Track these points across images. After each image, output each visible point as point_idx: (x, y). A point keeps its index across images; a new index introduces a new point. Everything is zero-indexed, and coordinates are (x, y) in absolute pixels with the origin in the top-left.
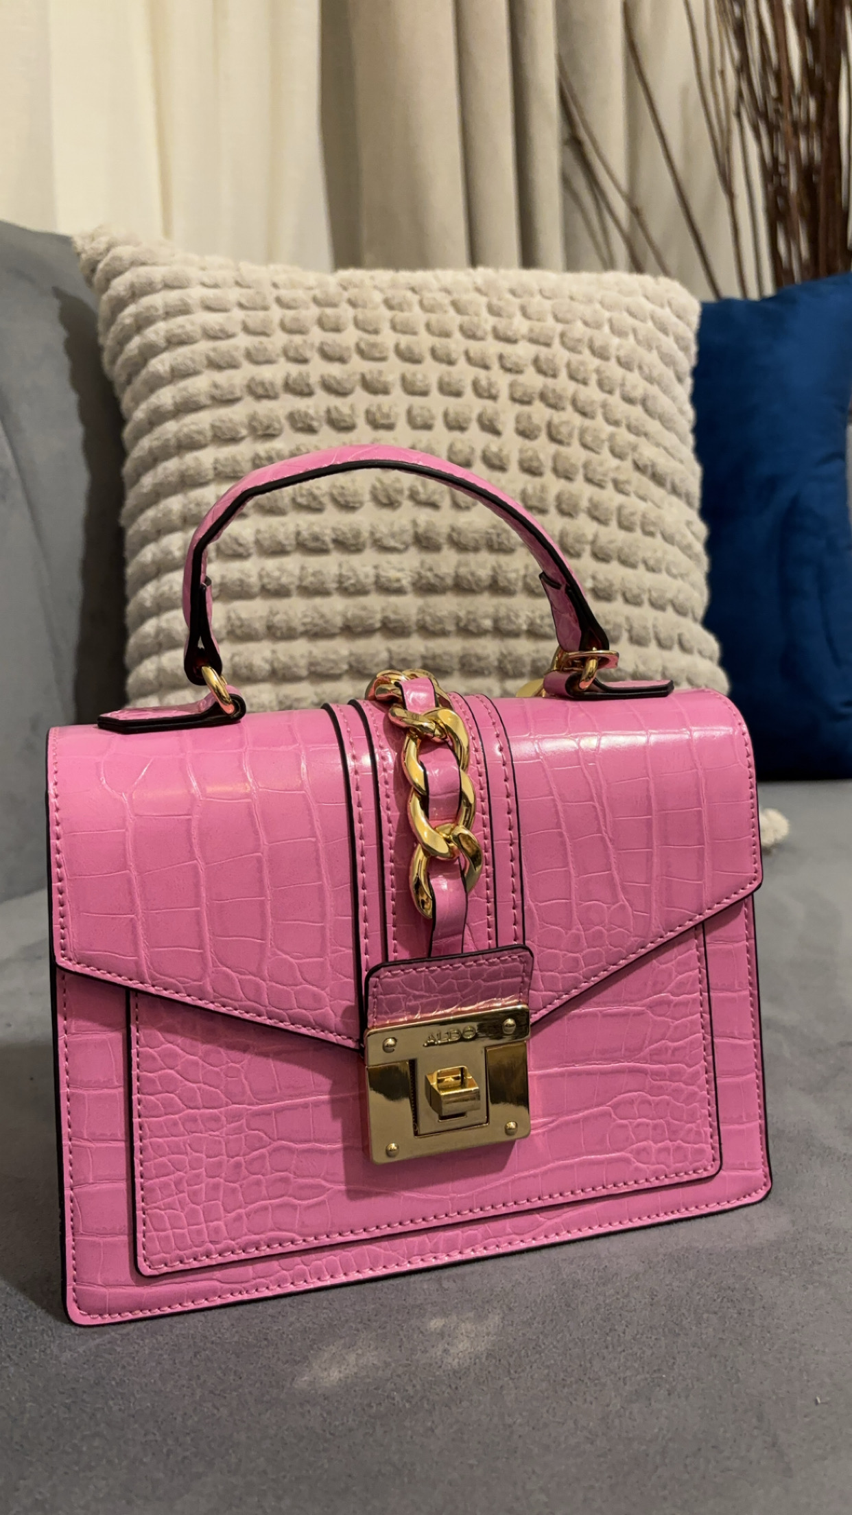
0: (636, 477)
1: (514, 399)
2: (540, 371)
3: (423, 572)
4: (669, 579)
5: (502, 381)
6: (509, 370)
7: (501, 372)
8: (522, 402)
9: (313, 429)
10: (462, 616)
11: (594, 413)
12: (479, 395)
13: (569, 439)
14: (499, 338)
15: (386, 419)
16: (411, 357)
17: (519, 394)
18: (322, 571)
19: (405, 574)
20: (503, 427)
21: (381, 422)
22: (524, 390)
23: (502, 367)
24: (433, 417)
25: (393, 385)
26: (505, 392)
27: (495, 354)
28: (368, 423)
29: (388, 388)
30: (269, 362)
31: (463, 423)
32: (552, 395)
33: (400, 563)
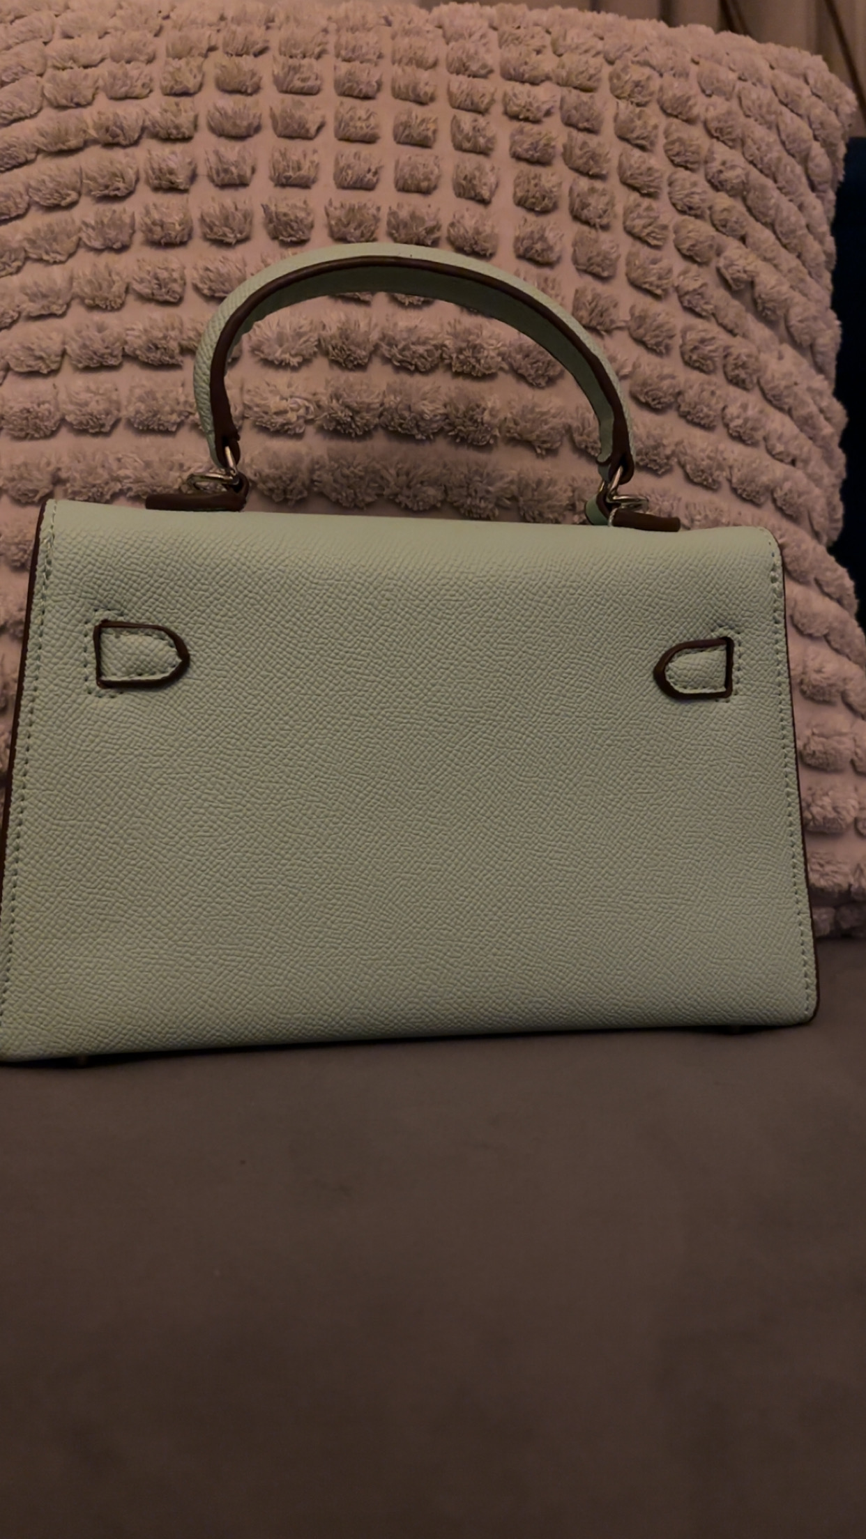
0: (718, 295)
1: (518, 157)
2: (569, 123)
3: (324, 400)
4: (767, 460)
5: (501, 131)
6: (514, 117)
7: (505, 118)
8: (530, 162)
9: (182, 187)
10: (390, 478)
11: (652, 190)
12: (459, 148)
13: (605, 221)
14: (508, 77)
15: (298, 173)
16: (356, 93)
17: (527, 150)
18: (159, 395)
19: (296, 403)
20: (492, 193)
21: (290, 177)
22: (534, 146)
23: (506, 113)
24: (376, 173)
25: (319, 129)
26: (502, 148)
27: (499, 96)
28: (271, 179)
29: (313, 130)
30: (136, 98)
31: (424, 184)
32: (581, 157)
33: (289, 386)
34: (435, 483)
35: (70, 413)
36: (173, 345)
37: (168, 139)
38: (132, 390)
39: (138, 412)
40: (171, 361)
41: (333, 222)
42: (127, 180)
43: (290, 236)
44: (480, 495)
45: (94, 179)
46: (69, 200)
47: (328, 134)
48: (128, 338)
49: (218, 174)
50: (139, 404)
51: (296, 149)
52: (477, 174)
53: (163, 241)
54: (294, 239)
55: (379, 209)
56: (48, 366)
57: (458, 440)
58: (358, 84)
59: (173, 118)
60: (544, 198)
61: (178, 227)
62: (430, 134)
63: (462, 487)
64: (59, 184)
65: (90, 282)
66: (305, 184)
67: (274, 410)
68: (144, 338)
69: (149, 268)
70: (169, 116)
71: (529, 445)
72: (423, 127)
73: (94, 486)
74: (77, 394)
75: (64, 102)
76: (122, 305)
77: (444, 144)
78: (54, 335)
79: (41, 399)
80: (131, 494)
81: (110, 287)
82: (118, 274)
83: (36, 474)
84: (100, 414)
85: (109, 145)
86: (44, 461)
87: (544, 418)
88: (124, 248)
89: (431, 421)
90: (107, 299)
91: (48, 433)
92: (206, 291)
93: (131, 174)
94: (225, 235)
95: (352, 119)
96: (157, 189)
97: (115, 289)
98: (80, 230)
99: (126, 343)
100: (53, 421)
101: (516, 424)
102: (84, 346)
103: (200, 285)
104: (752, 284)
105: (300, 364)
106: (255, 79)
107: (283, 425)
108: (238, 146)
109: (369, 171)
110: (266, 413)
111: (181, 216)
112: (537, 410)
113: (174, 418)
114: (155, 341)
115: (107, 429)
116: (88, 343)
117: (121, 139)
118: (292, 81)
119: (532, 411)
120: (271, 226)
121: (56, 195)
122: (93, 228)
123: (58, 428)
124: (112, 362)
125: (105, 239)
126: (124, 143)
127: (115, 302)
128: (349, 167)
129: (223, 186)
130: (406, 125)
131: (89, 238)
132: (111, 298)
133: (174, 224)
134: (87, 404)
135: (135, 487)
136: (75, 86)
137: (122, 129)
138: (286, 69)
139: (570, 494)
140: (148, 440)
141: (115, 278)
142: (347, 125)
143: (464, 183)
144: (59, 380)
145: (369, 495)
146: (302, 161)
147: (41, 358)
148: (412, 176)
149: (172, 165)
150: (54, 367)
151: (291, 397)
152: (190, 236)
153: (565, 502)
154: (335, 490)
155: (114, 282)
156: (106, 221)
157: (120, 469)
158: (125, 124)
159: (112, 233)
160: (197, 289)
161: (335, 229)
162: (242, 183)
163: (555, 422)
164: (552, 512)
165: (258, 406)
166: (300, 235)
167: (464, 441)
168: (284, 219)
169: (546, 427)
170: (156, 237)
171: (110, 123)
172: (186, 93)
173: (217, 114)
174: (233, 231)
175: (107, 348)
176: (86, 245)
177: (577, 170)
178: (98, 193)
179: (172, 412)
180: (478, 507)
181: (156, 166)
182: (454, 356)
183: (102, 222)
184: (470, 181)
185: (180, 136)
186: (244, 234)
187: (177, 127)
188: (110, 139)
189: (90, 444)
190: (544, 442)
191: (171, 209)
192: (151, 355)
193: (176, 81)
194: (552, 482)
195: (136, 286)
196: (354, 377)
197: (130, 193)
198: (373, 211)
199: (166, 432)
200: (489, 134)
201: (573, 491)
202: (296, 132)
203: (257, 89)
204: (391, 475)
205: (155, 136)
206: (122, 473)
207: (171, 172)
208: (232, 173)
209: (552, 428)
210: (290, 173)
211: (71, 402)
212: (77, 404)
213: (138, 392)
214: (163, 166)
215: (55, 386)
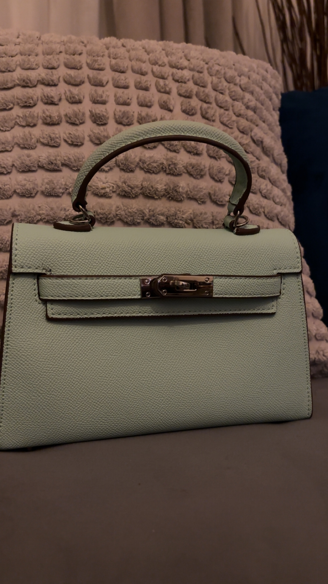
0: (253, 146)
1: (180, 95)
2: (196, 84)
3: (120, 184)
4: (274, 205)
6: (177, 81)
7: (173, 81)
8: (185, 97)
9: (56, 103)
10: (146, 213)
11: (227, 108)
12: (159, 91)
13: (214, 118)
14: (172, 66)
15: (101, 99)
16: (119, 70)
17: (184, 93)
18: (55, 182)
19: (109, 185)
20: (173, 107)
21: (99, 100)
22: (186, 91)
23: (173, 79)
24: (131, 99)
25: (107, 82)
26: (174, 91)
27: (170, 73)
28: (91, 100)
29: (105, 84)
30: (33, 69)
31: (149, 104)
32: (203, 96)
33: (106, 178)
34: (162, 214)
35: (18, 189)
36: (59, 163)
37: (48, 85)
38: (43, 180)
39: (46, 188)
40: (58, 169)
41: (117, 117)
42: (34, 100)
43: (101, 122)
44: (180, 219)
45: (21, 100)
46: (10, 107)
47: (110, 85)
48: (40, 160)
49: (70, 98)
50: (47, 185)
51: (100, 90)
52: (168, 100)
53: (51, 123)
54: (102, 123)
55: (134, 112)
56: (7, 171)
57: (170, 199)
58: (120, 67)
59: (51, 77)
60: (192, 110)
61: (56, 118)
62: (149, 86)
63: (173, 216)
64: (6, 101)
65: (23, 138)
66: (104, 103)
67: (101, 188)
68: (47, 160)
69: (47, 133)
70: (49, 76)
71: (196, 200)
72: (145, 84)
73: (30, 217)
74: (21, 181)
75: (4, 70)
76: (36, 147)
77: (153, 89)
78: (9, 158)
79: (6, 184)
80: (45, 220)
81: (31, 140)
82: (34, 135)
83: (5, 213)
84: (31, 189)
85: (24, 87)
86: (9, 207)
87: (201, 190)
88: (35, 125)
89: (161, 191)
90: (29, 145)
91: (9, 197)
92: (70, 142)
93: (35, 98)
94: (75, 121)
95: (119, 79)
96: (46, 103)
97: (33, 141)
98: (16, 118)
99: (39, 161)
100: (11, 192)
101: (191, 192)
102: (23, 163)
103: (68, 140)
104: (262, 142)
105: (109, 170)
106: (80, 64)
107: (104, 193)
108: (77, 88)
109: (128, 99)
110: (97, 189)
111: (58, 114)
112: (199, 187)
113: (61, 190)
114: (52, 161)
115: (34, 195)
116: (24, 162)
117: (30, 85)
118: (95, 65)
119: (197, 187)
120: (93, 118)
121: (4, 105)
122: (22, 118)
123: (13, 195)
124: (34, 169)
125: (27, 122)
126: (31, 86)
127: (33, 146)
128: (121, 97)
129: (73, 103)
130: (140, 83)
131: (20, 121)
132: (31, 144)
133: (55, 117)
134: (25, 185)
135: (47, 218)
136: (8, 64)
137: (30, 80)
138: (92, 61)
139: (212, 218)
140: (51, 199)
141: (33, 137)
142: (118, 82)
143: (163, 104)
144: (11, 176)
145: (139, 219)
146: (103, 94)
147: (4, 168)
148: (145, 101)
149: (52, 94)
150: (9, 171)
151: (107, 182)
152: (61, 122)
153: (211, 221)
154: (126, 218)
155: (32, 138)
156: (27, 115)
157: (40, 211)
158: (31, 79)
159: (30, 120)
160: (65, 141)
161: (118, 120)
162: (80, 102)
163: (205, 191)
164: (206, 225)
165: (94, 186)
166: (105, 122)
167: (172, 199)
168: (98, 115)
169: (202, 193)
170: (48, 121)
171: (25, 78)
172: (53, 68)
173: (68, 77)
174: (78, 119)
175: (32, 163)
176: (18, 124)
177: (201, 100)
178: (22, 105)
179: (60, 188)
180: (179, 223)
181: (46, 95)
182: (167, 167)
183: (26, 116)
184: (166, 103)
185: (53, 84)
186: (83, 121)
187: (52, 81)
188: (25, 84)
189: (27, 201)
190: (201, 199)
191: (52, 111)
192: (50, 166)
193: (50, 64)
194: (206, 213)
195: (42, 140)
196: (130, 175)
197: (35, 105)
198: (132, 113)
199: (58, 196)
200: (169, 86)
201: (213, 216)
202: (99, 84)
203: (81, 68)
204: (147, 212)
205: (43, 84)
206: (41, 212)
207: (52, 97)
208: (76, 98)
209: (205, 194)
210: (98, 99)
211: (18, 185)
212: (21, 185)
213: (46, 181)
214: (49, 95)
215: (10, 178)
